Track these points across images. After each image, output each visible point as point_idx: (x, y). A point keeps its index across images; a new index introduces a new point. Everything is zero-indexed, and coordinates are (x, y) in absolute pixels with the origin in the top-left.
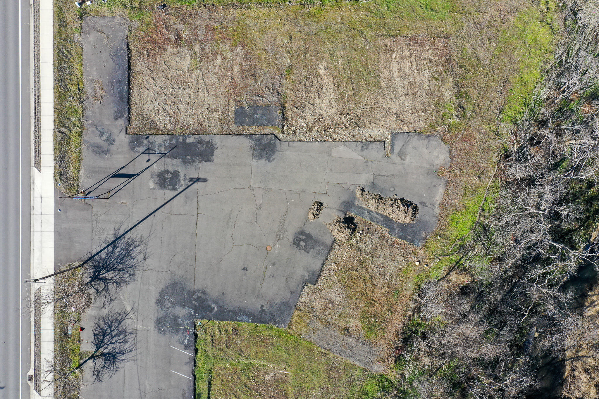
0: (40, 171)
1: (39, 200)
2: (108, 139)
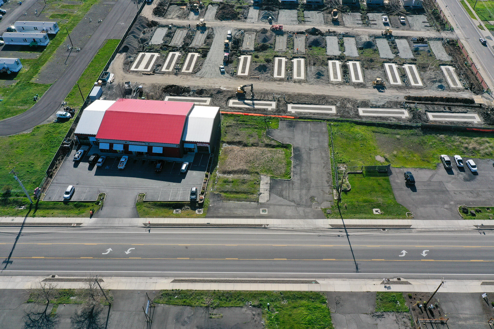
0: (171, 282)
1: (155, 282)
2: (185, 321)
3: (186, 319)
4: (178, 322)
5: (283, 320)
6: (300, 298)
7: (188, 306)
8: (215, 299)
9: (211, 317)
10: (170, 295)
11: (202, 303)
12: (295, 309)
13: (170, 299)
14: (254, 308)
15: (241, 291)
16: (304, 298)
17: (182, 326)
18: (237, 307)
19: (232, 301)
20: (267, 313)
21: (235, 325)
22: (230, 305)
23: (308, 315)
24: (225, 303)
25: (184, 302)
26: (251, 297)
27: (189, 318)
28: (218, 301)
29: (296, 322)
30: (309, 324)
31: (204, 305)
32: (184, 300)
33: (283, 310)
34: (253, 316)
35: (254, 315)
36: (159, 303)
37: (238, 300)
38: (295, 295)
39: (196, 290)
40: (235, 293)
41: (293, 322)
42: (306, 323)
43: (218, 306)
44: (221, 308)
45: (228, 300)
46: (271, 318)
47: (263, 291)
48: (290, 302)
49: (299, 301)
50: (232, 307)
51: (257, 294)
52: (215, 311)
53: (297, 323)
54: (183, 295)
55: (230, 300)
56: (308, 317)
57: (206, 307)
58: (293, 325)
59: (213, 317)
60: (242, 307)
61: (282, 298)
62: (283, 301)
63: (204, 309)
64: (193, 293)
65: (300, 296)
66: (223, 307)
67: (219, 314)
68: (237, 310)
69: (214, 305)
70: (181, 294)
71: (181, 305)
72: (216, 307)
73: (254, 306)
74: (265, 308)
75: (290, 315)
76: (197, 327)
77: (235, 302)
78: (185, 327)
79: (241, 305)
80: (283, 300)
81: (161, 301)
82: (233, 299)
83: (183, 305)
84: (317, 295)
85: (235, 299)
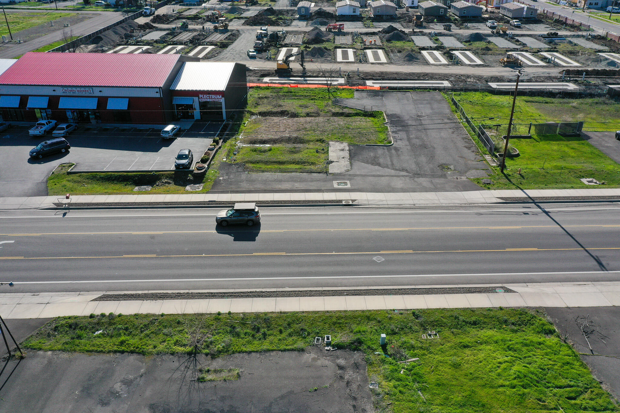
0: (92, 301)
1: (46, 301)
2: (113, 394)
3: (118, 387)
4: (89, 395)
5: (438, 379)
6: (475, 323)
7: (132, 352)
8: (218, 333)
9: (203, 378)
10: (81, 329)
11: (176, 343)
12: (467, 351)
13: (79, 337)
14: (339, 352)
15: (297, 313)
16: (484, 323)
17: (99, 407)
18: (285, 350)
19: (271, 338)
20: (383, 361)
21: (282, 397)
22: (265, 347)
23: (512, 363)
24: (249, 342)
25: (122, 343)
26: (327, 326)
27: (127, 383)
28: (228, 338)
29: (479, 382)
30: (524, 387)
31: (182, 349)
32: (123, 338)
33: (431, 353)
34: (339, 372)
35: (341, 368)
36: (40, 349)
37: (290, 335)
38: (456, 318)
39: (162, 315)
40: (279, 318)
41: (471, 383)
42: (515, 382)
43: (226, 351)
44: (237, 355)
45: (259, 335)
46: (396, 375)
47: (363, 311)
48: (446, 333)
49: (473, 331)
50: (268, 351)
51: (346, 318)
52: (216, 364)
53: (484, 386)
54: (120, 326)
55: (265, 335)
56: (515, 368)
57: (189, 354)
58: (473, 392)
59: (209, 377)
60: (302, 350)
61: (422, 325)
62: (424, 333)
63: (182, 360)
64: (152, 323)
65: (474, 319)
66: (241, 352)
67: (230, 371)
68: (288, 359)
69: (216, 349)
70: (114, 324)
71: (109, 352)
72: (220, 352)
73: (339, 347)
74: (375, 350)
75: (456, 366)
76: (152, 407)
77: (280, 340)
78: (108, 409)
79: (300, 344)
80: (425, 329)
81: (48, 344)
82: (276, 332)
83: (115, 352)
84: (521, 314)
85: (281, 332)
